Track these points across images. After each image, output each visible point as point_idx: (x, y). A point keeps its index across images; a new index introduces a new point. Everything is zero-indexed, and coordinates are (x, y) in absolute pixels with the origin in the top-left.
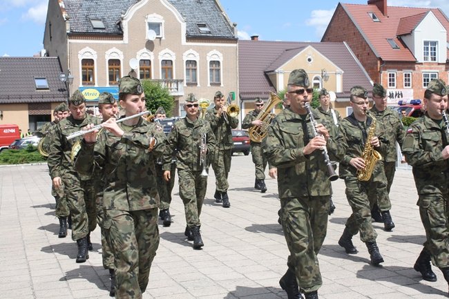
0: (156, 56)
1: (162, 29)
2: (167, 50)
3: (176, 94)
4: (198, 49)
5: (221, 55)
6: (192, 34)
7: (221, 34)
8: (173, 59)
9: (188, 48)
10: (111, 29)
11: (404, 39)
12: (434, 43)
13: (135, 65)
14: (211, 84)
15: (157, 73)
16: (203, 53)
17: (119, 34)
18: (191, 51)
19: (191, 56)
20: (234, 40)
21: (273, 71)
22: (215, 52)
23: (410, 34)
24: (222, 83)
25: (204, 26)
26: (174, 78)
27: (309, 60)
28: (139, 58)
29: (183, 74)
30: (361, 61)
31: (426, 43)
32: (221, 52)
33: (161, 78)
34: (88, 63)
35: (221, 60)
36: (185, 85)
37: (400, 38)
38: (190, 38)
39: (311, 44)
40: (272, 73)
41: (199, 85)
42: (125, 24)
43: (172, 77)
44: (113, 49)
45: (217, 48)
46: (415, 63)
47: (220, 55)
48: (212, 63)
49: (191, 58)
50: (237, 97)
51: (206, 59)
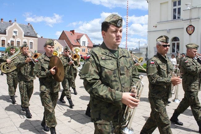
0: (15, 40)
1: (17, 33)
2: (18, 39)
4: (27, 39)
6: (25, 35)
7: (33, 36)
8: (20, 41)
9: (24, 38)
10: (3, 32)
11: (78, 40)
12: (85, 42)
13: (9, 42)
14: (30, 48)
15: (15, 44)
17: (5, 33)
18: (25, 39)
20: (37, 37)
22: (31, 40)
23: (80, 39)
24: (33, 48)
25: (29, 33)
28: (11, 40)
31: (83, 42)
33: (16, 46)
35: (33, 42)
37: (77, 40)
38: (25, 36)
39: (56, 40)
42: (7, 31)
44: (3, 37)
46: (80, 46)
47: (33, 41)
48: (31, 43)
49: (25, 41)
50: (37, 52)
51: (29, 41)
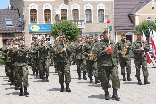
0: (70, 7)
2: (75, 4)
3: (81, 28)
4: (92, 3)
8: (79, 9)
13: (58, 12)
14: (99, 22)
15: (70, 16)
16: (95, 5)
18: (88, 4)
19: (88, 7)
21: (133, 14)
22: (101, 4)
26: (79, 19)
27: (153, 8)
28: (60, 9)
29: (84, 17)
32: (105, 4)
33: (72, 19)
34: (33, 12)
35: (104, 9)
36: (85, 23)
40: (132, 15)
41: (92, 23)
43: (78, 19)
47: (104, 6)
48: (100, 10)
49: (88, 8)
50: (113, 29)
51: (96, 8)
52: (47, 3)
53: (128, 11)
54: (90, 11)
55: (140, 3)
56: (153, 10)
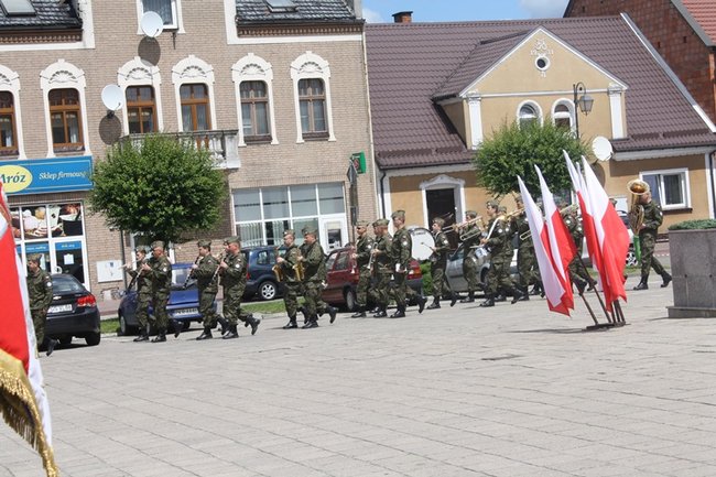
0: (167, 76)
1: (177, 7)
2: (192, 60)
3: (222, 166)
4: (268, 53)
5: (327, 63)
6: (250, 16)
7: (323, 13)
8: (209, 80)
9: (244, 51)
10: (52, 16)
13: (115, 101)
14: (305, 137)
15: (170, 117)
16: (281, 60)
17: (70, 27)
18: (251, 58)
19: (253, 70)
20: (355, 25)
21: (454, 96)
22: (310, 56)
24: (331, 133)
26: (214, 127)
27: (542, 63)
28: (124, 83)
29: (236, 116)
30: (668, 58)
32: (325, 56)
33: (181, 130)
35: (325, 76)
36: (242, 143)
38: (245, 27)
39: (542, 23)
40: (452, 101)
41: (275, 141)
43: (208, 125)
44: (59, 66)
45: (315, 48)
47: (323, 63)
48: (304, 84)
49: (253, 75)
50: (371, 166)
51: (288, 74)
52: (61, 61)
53: (431, 80)
54: (260, 86)
55: (483, 43)
56: (544, 75)
